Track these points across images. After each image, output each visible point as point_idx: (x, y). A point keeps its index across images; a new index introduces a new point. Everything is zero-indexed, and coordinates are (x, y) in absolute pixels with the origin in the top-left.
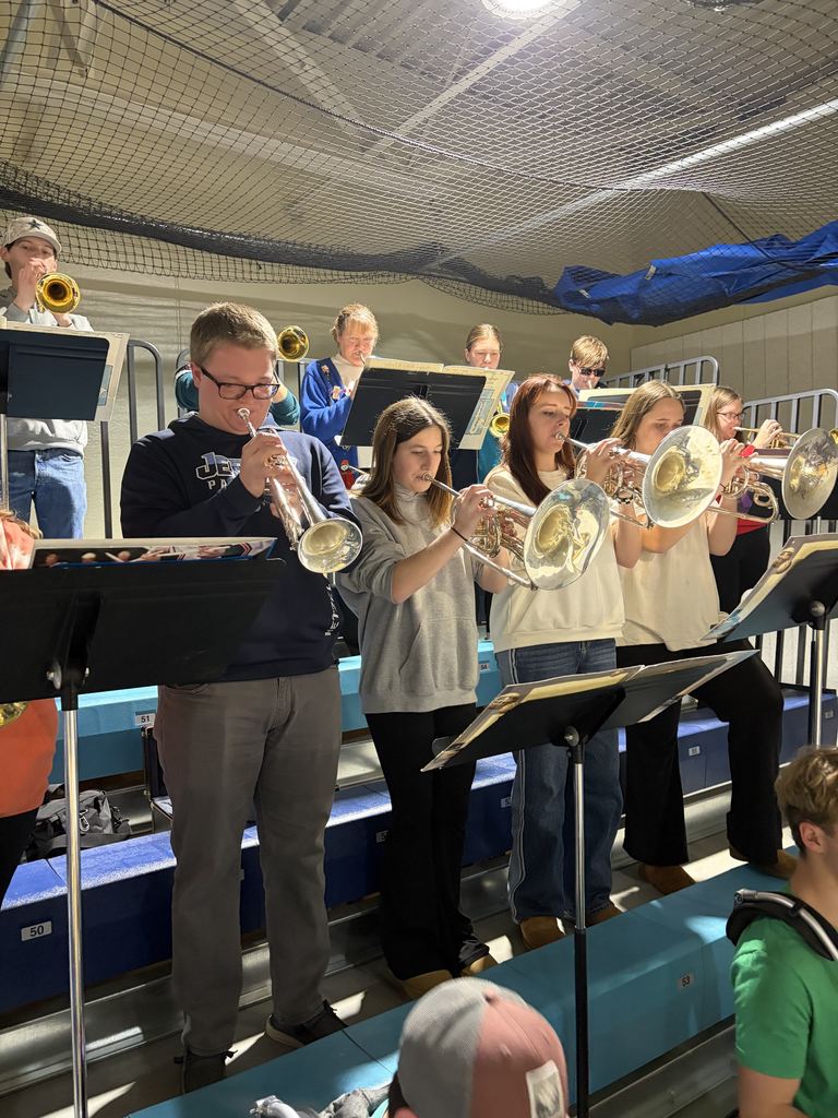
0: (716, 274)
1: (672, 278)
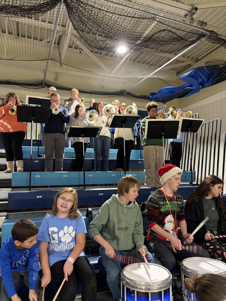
0: (168, 91)
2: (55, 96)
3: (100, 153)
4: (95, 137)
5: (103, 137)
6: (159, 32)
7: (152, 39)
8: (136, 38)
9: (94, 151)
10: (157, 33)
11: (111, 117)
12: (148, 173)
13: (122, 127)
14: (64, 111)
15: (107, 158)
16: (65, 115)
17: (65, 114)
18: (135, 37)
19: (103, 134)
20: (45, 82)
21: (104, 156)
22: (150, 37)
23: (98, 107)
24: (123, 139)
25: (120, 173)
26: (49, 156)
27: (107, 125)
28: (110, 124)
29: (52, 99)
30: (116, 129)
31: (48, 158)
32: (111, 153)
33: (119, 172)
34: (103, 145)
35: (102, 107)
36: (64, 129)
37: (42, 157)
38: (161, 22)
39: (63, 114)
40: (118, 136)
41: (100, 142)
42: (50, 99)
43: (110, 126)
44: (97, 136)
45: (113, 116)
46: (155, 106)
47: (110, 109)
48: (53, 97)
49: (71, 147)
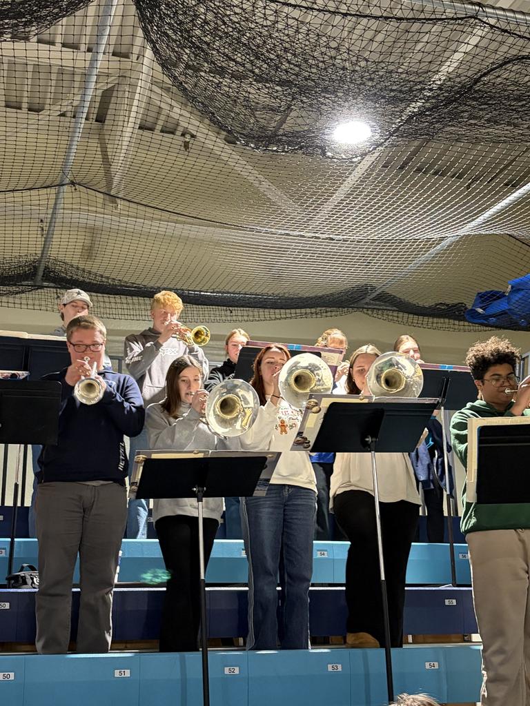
2: (86, 327)
3: (271, 564)
4: (251, 495)
5: (286, 493)
6: (501, 66)
7: (476, 92)
8: (411, 90)
9: (246, 549)
10: (492, 70)
11: (315, 409)
12: (496, 660)
13: (364, 447)
14: (123, 389)
15: (305, 585)
16: (126, 404)
17: (127, 400)
18: (404, 89)
19: (284, 477)
20: (46, 268)
21: (289, 576)
22: (463, 86)
23: (259, 363)
24: (373, 498)
25: (365, 658)
26: (57, 583)
27: (300, 442)
28: (312, 439)
29: (73, 341)
30: (341, 459)
31: (52, 591)
32: (319, 556)
33: (358, 651)
34: (286, 527)
35: (275, 366)
36: (122, 464)
37: (25, 583)
38: (506, 31)
39: (119, 398)
40: (349, 483)
41: (272, 513)
42: (64, 339)
43: (312, 444)
44: (260, 492)
45: (325, 403)
46: (505, 359)
47: (308, 372)
48: (75, 334)
49: (148, 538)
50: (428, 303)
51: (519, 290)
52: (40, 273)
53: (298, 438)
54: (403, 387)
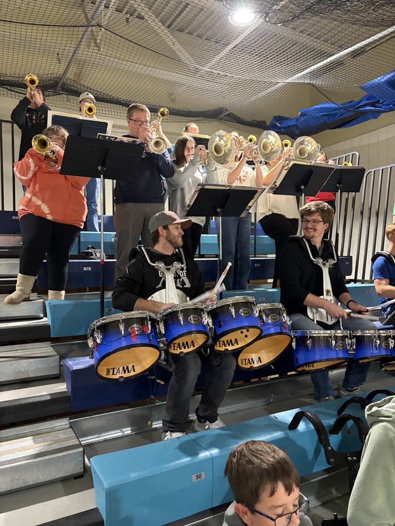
0: (321, 114)
1: (306, 116)
20: (63, 82)
37: (92, 255)
45: (291, 165)
50: (250, 120)
51: (305, 115)
52: (60, 85)
53: (273, 186)
54: (307, 155)
